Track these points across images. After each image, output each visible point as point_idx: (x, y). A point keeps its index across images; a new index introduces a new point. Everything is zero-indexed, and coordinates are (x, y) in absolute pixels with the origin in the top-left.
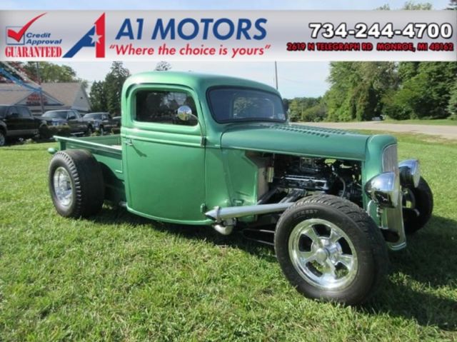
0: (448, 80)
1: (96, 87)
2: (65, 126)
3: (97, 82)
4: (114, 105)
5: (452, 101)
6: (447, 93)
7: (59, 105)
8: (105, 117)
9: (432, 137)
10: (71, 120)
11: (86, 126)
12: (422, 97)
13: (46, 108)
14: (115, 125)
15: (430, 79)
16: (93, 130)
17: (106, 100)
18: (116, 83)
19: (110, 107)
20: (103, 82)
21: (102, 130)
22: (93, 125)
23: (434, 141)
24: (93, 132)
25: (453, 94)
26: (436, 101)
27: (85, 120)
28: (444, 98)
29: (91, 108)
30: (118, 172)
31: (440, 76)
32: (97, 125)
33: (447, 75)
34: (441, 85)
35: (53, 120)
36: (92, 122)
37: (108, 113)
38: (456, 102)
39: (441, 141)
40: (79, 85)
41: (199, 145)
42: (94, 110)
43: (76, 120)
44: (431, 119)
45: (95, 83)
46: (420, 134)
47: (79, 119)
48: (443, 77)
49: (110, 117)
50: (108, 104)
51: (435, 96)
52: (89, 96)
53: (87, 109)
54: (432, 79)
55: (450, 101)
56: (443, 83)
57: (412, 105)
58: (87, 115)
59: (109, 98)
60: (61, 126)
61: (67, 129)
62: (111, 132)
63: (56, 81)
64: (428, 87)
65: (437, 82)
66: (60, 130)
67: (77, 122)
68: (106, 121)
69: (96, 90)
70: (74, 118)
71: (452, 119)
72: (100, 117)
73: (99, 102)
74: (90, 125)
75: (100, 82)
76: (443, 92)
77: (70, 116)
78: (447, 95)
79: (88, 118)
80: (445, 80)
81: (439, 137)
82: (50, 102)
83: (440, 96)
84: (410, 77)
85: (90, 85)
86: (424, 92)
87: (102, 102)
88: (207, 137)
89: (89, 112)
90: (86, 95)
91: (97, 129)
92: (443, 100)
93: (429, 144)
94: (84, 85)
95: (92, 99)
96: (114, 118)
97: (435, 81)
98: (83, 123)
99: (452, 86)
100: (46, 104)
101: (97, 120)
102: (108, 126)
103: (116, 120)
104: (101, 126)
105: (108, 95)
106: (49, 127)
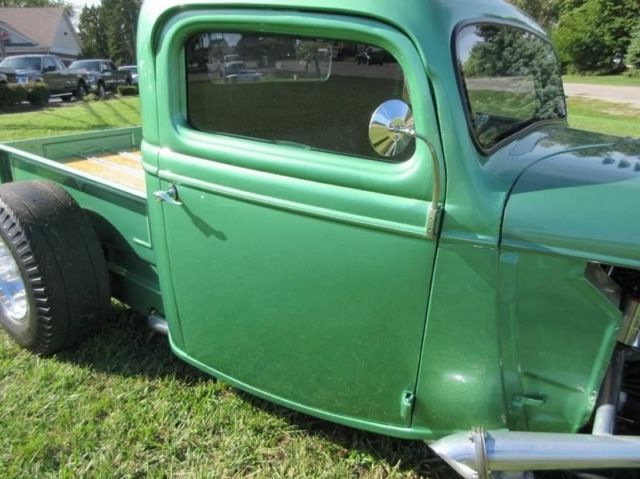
0: (630, 14)
1: (88, 15)
2: (39, 84)
3: (89, 7)
4: (119, 47)
5: (632, 49)
6: (626, 34)
7: (30, 44)
8: (105, 67)
9: (616, 106)
10: (48, 73)
11: (75, 82)
12: (588, 40)
13: (8, 49)
14: (123, 81)
15: (603, 12)
16: (87, 89)
17: (105, 37)
18: (119, 10)
19: (112, 50)
20: (99, 8)
21: (102, 88)
22: (87, 81)
23: (620, 113)
24: (88, 93)
25: (636, 37)
26: (608, 46)
27: (72, 72)
28: (621, 43)
29: (83, 50)
30: (138, 242)
31: (619, 7)
32: (93, 80)
33: (628, 6)
34: (618, 22)
35: (18, 71)
36: (85, 76)
37: (110, 60)
38: (638, 49)
39: (632, 113)
40: (59, 12)
41: (423, 230)
42: (86, 54)
43: (57, 72)
44: (598, 75)
45: (86, 9)
46: (596, 100)
47: (62, 70)
48: (622, 9)
49: (114, 68)
50: (109, 44)
51: (608, 39)
52: (78, 31)
53: (76, 52)
54: (606, 13)
55: (630, 47)
56: (621, 19)
57: (571, 52)
58: (75, 63)
59: (109, 33)
60: (32, 84)
61: (42, 88)
62: (116, 92)
63: (23, 4)
64: (598, 25)
65: (612, 17)
66: (30, 90)
67: (59, 76)
68: (107, 74)
69: (88, 21)
70: (52, 68)
71: (630, 76)
72: (97, 67)
73: (94, 41)
74: (81, 81)
75: (93, 7)
76: (622, 32)
77: (47, 66)
78: (625, 39)
79: (77, 68)
80: (626, 14)
81: (626, 106)
82: (14, 40)
83: (616, 39)
84: (571, 9)
85: (79, 12)
86: (592, 33)
87: (99, 41)
88: (448, 207)
89: (79, 57)
90: (72, 30)
91: (94, 87)
92: (620, 46)
93: (613, 118)
94: (68, 12)
95: (82, 35)
96: (120, 68)
97: (610, 15)
98: (70, 76)
99: (635, 24)
100: (8, 43)
101: (93, 72)
102: (112, 81)
103: (123, 72)
104: (100, 82)
105: (107, 28)
106: (10, 85)
